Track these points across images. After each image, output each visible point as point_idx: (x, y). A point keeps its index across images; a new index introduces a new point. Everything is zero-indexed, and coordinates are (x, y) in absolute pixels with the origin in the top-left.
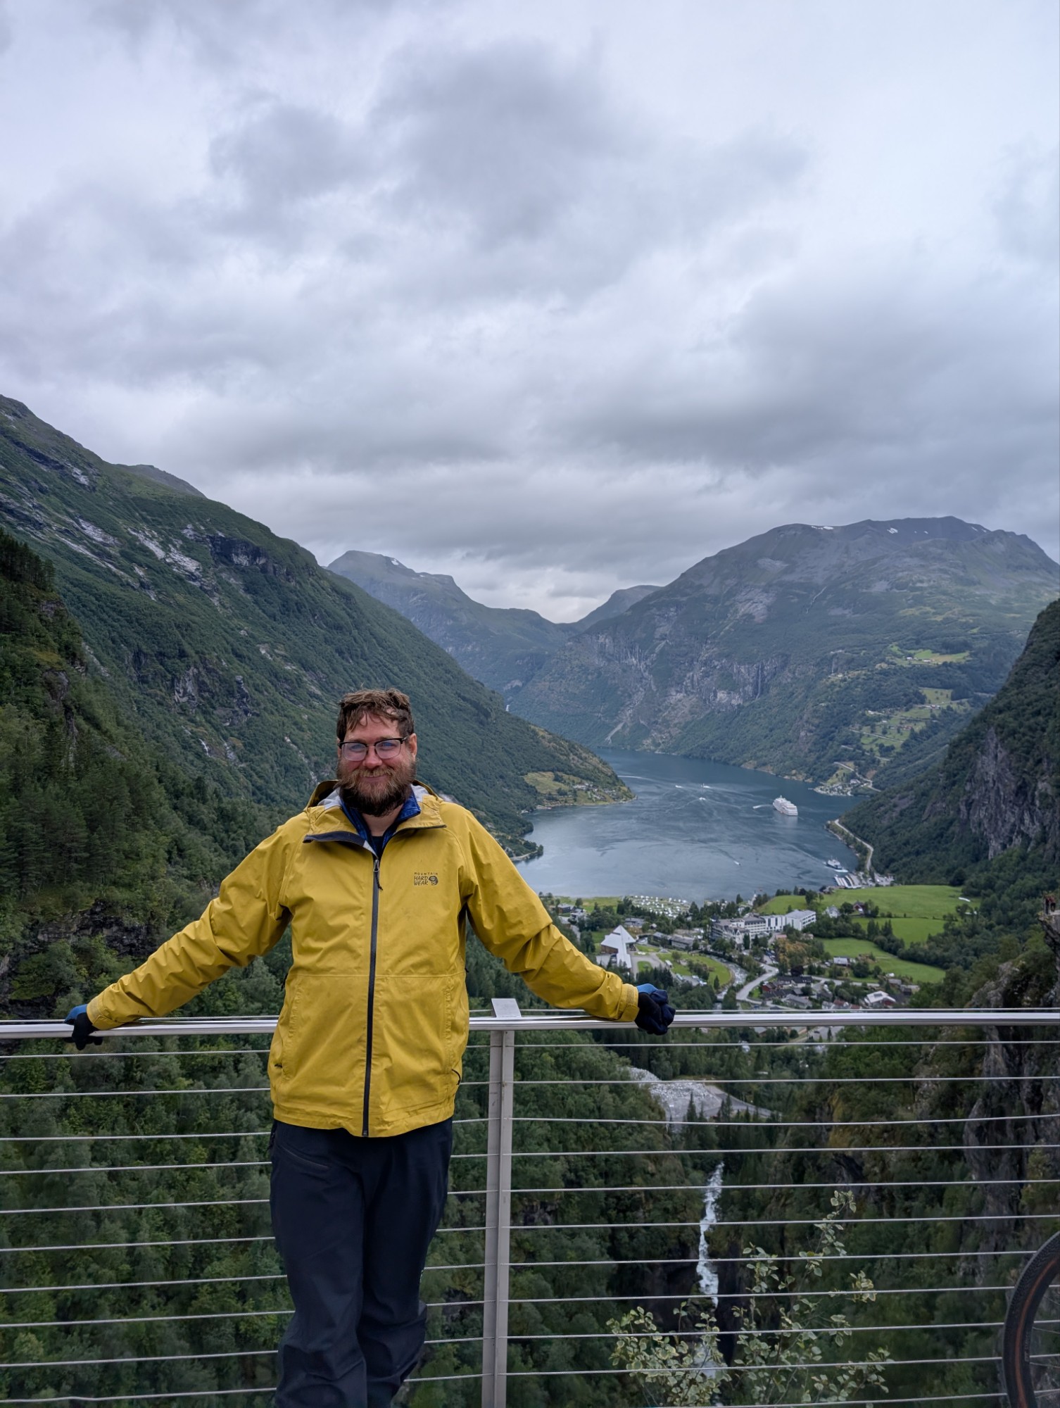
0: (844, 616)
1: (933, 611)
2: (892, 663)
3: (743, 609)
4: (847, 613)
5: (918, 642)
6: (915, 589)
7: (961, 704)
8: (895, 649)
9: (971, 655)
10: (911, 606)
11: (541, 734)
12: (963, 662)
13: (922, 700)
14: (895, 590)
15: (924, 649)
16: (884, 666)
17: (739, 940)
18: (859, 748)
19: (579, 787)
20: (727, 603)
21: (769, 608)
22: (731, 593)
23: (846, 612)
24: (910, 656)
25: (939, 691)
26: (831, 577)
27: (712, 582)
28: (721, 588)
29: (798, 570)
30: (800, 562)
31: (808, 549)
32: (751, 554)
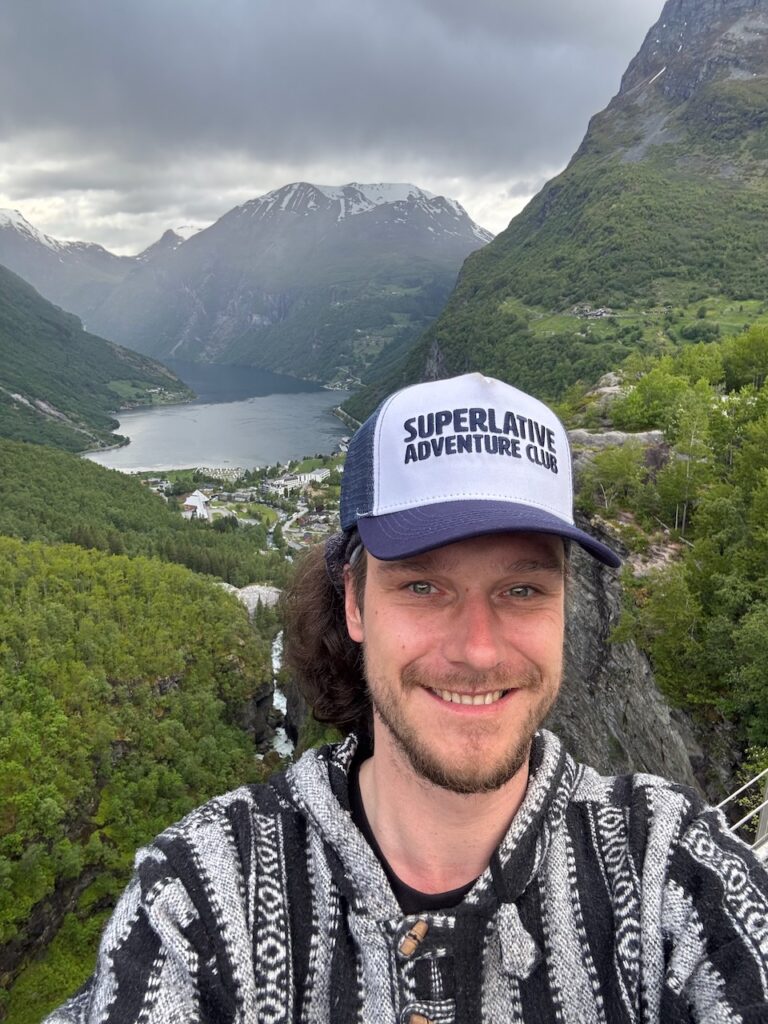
2: (372, 295)
3: (267, 250)
5: (389, 280)
6: (386, 239)
7: (415, 324)
8: (374, 284)
9: (422, 289)
10: (384, 252)
12: (417, 294)
13: (392, 321)
14: (373, 239)
15: (393, 284)
16: (367, 296)
17: (281, 491)
18: (352, 356)
19: (154, 391)
20: (256, 245)
21: (286, 250)
24: (384, 289)
25: (402, 315)
26: (330, 226)
27: (243, 226)
28: (250, 232)
29: (306, 220)
30: (307, 214)
31: (312, 204)
32: (271, 205)
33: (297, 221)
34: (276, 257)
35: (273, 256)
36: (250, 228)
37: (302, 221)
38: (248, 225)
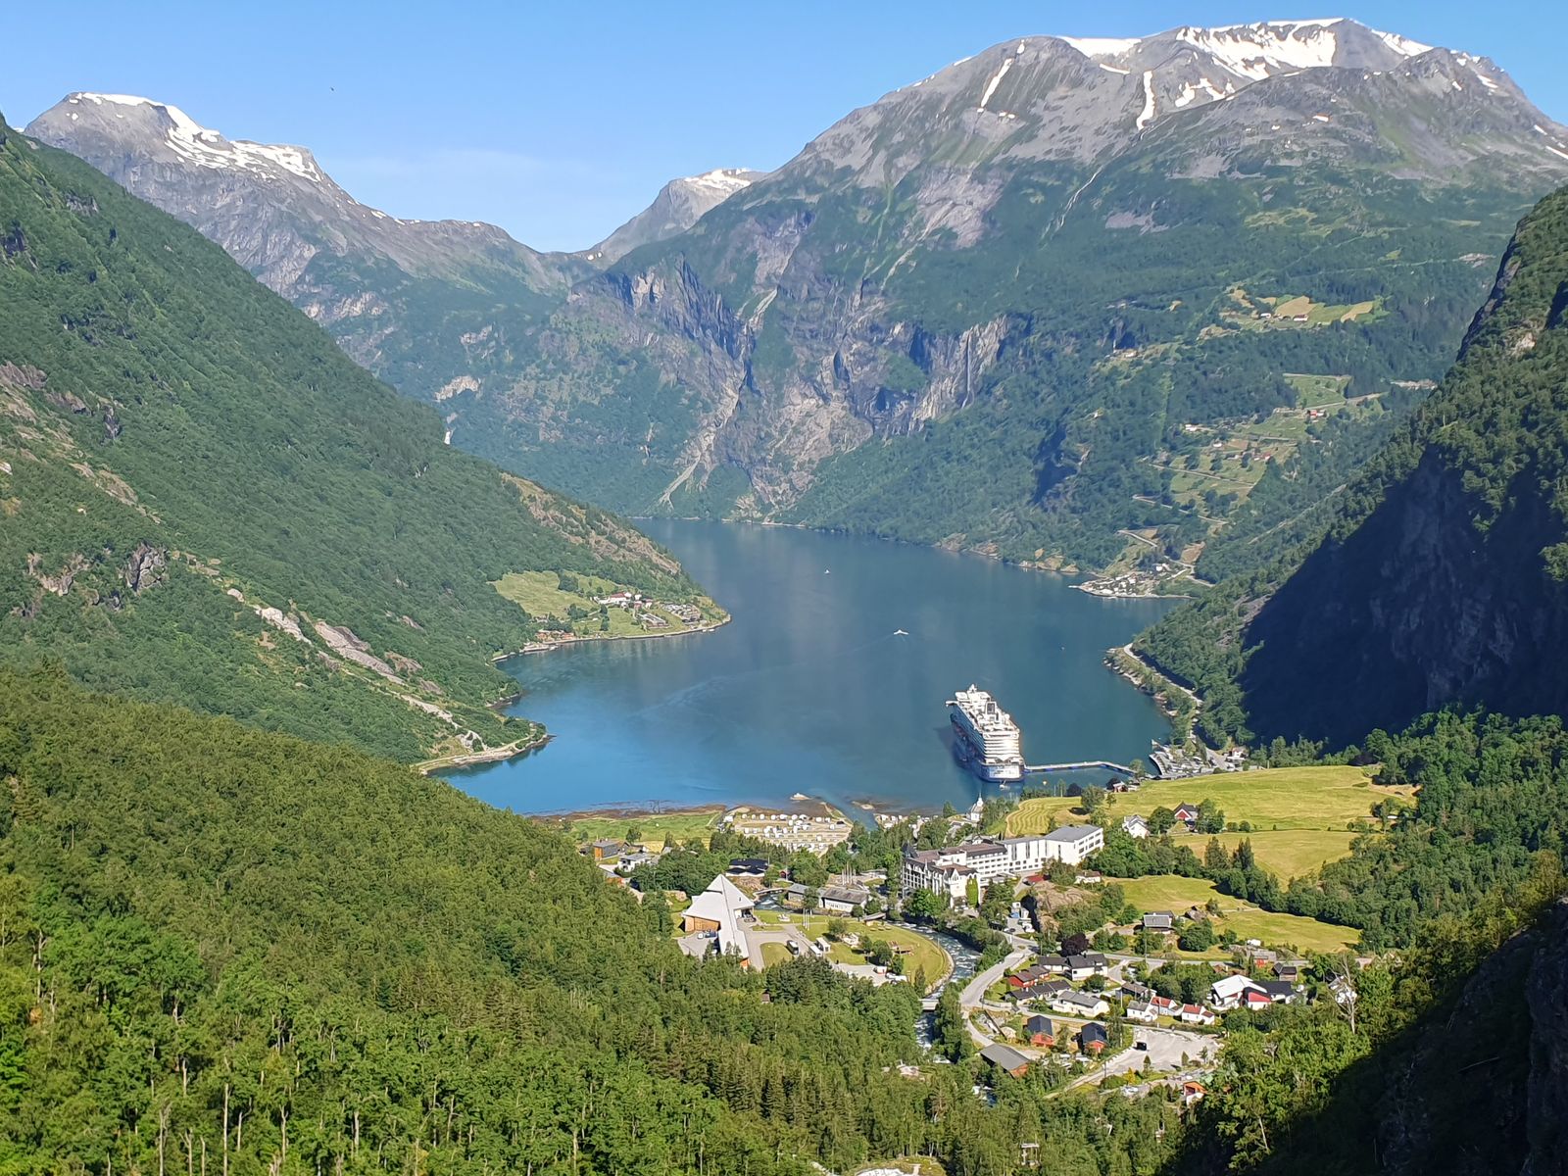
0: (1135, 229)
1: (1314, 215)
2: (1232, 326)
3: (935, 219)
4: (1144, 223)
5: (1281, 281)
6: (1275, 171)
8: (1238, 295)
9: (1384, 305)
10: (1268, 207)
11: (526, 492)
12: (1369, 320)
13: (1289, 398)
14: (1237, 174)
15: (1296, 295)
16: (1217, 332)
17: (958, 887)
18: (1167, 500)
19: (615, 600)
20: (901, 207)
21: (987, 216)
22: (908, 186)
23: (1141, 221)
24: (1269, 309)
25: (1325, 378)
26: (1112, 146)
27: (870, 160)
28: (888, 174)
29: (1043, 134)
30: (1047, 117)
31: (1061, 90)
32: (947, 101)
33: (1018, 138)
34: (955, 236)
35: (949, 235)
36: (889, 164)
37: (1032, 137)
38: (882, 156)
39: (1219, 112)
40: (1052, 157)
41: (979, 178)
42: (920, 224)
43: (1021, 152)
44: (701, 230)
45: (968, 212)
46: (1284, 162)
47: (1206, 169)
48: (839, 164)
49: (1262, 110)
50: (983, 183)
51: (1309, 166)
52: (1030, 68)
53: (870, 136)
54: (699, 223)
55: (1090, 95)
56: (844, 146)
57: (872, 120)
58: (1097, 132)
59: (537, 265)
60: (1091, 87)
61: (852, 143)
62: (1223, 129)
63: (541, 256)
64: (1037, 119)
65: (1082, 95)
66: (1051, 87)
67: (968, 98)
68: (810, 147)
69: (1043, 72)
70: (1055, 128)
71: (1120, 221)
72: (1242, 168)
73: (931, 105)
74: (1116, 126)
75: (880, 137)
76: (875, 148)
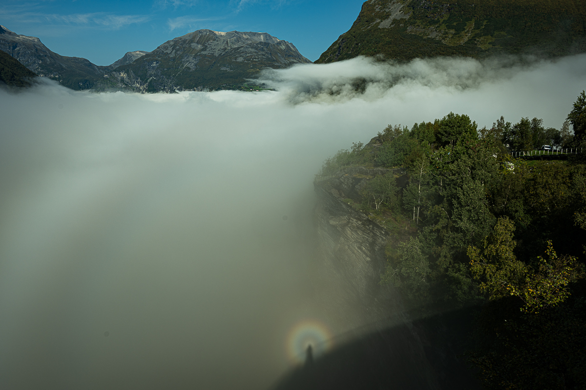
0: (227, 70)
3: (186, 65)
8: (246, 85)
10: (251, 68)
20: (179, 62)
21: (196, 65)
22: (182, 57)
26: (221, 53)
27: (172, 52)
28: (176, 55)
29: (208, 50)
30: (208, 46)
31: (211, 41)
32: (188, 41)
33: (203, 50)
34: (190, 69)
35: (189, 68)
36: (176, 53)
37: (205, 50)
38: (174, 51)
39: (242, 49)
40: (210, 54)
41: (195, 57)
42: (183, 66)
43: (203, 53)
44: (135, 63)
45: (193, 64)
46: (254, 60)
47: (240, 59)
48: (165, 52)
49: (251, 49)
50: (195, 58)
51: (259, 61)
52: (205, 36)
53: (172, 46)
54: (134, 62)
55: (217, 43)
56: (166, 48)
57: (172, 43)
58: (219, 50)
59: (97, 68)
60: (217, 41)
61: (168, 48)
62: (243, 52)
63: (97, 67)
64: (206, 46)
65: (216, 42)
66: (209, 40)
67: (192, 41)
68: (158, 48)
69: (207, 37)
70: (210, 49)
71: (223, 69)
72: (247, 60)
73: (184, 41)
74: (222, 49)
75: (174, 47)
76: (173, 49)
